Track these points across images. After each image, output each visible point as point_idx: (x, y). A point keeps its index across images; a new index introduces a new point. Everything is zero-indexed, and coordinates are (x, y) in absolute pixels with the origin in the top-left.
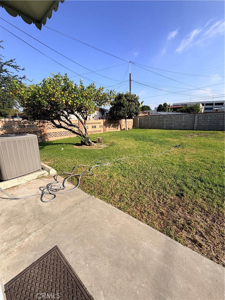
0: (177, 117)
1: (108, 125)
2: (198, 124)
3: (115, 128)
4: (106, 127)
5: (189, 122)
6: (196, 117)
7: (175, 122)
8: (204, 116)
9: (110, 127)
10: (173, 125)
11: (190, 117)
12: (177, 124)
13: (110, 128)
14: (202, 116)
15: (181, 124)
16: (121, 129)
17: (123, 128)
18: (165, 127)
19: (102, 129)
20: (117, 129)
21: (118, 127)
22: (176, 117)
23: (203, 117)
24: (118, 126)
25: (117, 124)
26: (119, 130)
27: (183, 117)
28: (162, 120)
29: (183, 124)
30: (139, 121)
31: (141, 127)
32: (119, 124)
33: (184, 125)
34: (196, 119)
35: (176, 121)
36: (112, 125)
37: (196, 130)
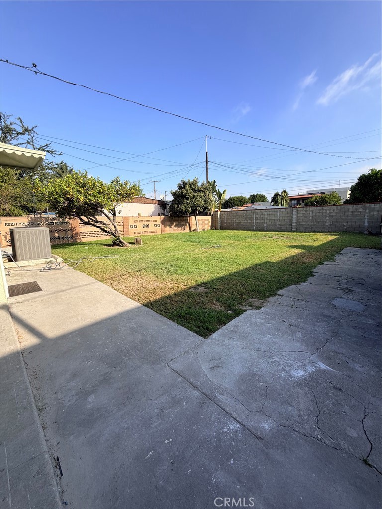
0: (270, 213)
1: (169, 223)
2: (297, 223)
3: (180, 228)
4: (165, 226)
5: (286, 221)
6: (294, 213)
7: (268, 221)
8: (305, 212)
9: (173, 226)
10: (265, 225)
11: (286, 212)
12: (270, 223)
13: (171, 227)
14: (302, 212)
15: (275, 223)
16: (190, 229)
17: (193, 228)
18: (254, 227)
19: (158, 229)
20: (184, 229)
21: (185, 227)
22: (268, 213)
23: (303, 214)
24: (186, 225)
25: (182, 223)
26: (187, 230)
27: (278, 213)
28: (250, 217)
29: (278, 223)
30: (221, 218)
31: (223, 228)
32: (187, 222)
33: (280, 225)
34: (294, 216)
35: (268, 218)
36: (174, 224)
37: (295, 231)
